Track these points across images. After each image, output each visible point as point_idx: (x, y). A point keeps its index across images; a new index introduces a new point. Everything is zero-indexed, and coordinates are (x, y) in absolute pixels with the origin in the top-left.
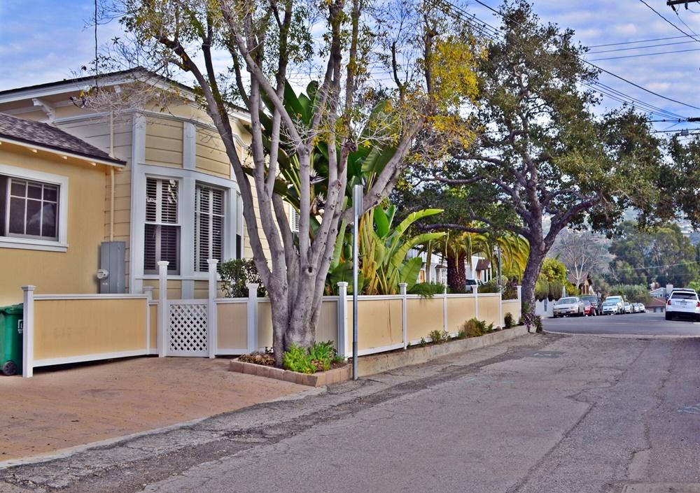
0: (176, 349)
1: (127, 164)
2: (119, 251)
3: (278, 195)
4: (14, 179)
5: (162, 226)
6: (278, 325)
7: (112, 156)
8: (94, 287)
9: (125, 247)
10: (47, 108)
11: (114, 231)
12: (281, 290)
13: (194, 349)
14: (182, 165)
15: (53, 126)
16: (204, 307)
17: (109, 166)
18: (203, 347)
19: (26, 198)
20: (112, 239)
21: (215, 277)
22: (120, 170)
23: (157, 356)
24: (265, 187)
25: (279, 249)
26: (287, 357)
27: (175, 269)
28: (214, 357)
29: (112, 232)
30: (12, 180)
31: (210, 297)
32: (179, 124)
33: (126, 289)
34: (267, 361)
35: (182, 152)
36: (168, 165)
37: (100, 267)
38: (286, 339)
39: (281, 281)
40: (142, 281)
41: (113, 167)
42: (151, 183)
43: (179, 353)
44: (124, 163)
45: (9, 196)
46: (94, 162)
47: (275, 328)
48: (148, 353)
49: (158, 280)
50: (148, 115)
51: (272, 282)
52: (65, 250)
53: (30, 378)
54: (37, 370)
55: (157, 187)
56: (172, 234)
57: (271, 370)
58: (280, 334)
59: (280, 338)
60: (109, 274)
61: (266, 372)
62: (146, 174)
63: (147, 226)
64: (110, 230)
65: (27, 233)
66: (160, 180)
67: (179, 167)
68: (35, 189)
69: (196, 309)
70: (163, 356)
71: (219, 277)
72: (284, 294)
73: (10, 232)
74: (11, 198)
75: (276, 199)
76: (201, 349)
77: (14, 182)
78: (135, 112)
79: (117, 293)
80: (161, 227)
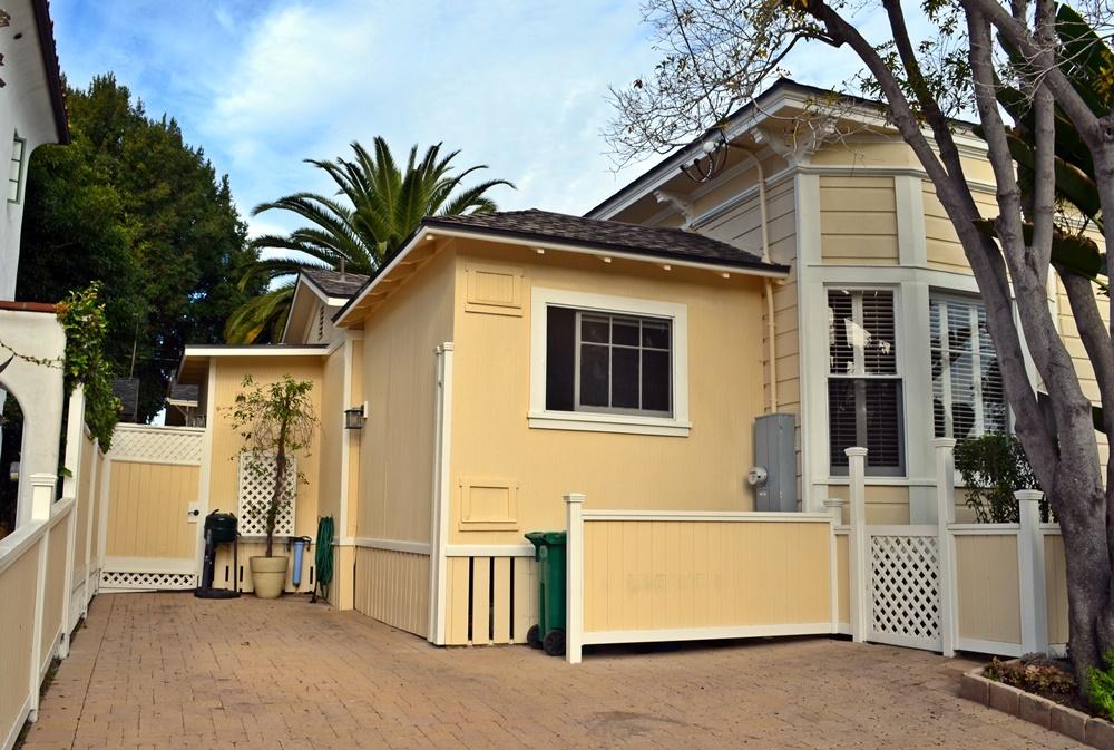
0: (883, 627)
1: (791, 270)
2: (781, 432)
3: (1078, 280)
4: (586, 313)
5: (867, 380)
6: (1080, 594)
7: (766, 260)
8: (747, 500)
9: (793, 425)
10: (678, 204)
11: (777, 397)
12: (1085, 504)
13: (917, 632)
14: (898, 258)
15: (691, 231)
16: (933, 543)
17: (762, 278)
18: (932, 629)
19: (611, 345)
20: (774, 411)
21: (950, 479)
22: (780, 282)
23: (849, 638)
24: (1027, 256)
25: (1074, 401)
26: (1096, 685)
27: (897, 465)
28: (952, 654)
29: (774, 399)
30: (583, 316)
31: (940, 521)
32: (887, 183)
33: (796, 505)
34: (1054, 684)
35: (896, 235)
36: (868, 263)
37: (755, 465)
38: (1102, 632)
39: (1084, 481)
40: (827, 487)
41: (770, 279)
42: (840, 302)
43: (887, 637)
44: (786, 269)
45: (578, 343)
46: (726, 271)
47: (1072, 601)
48: (835, 632)
49: (848, 485)
50: (824, 174)
51: (1060, 483)
52: (685, 433)
53: (576, 664)
54: (589, 651)
55: (854, 308)
56: (886, 396)
57: (1054, 710)
58: (1084, 617)
59: (1087, 628)
60: (768, 476)
61: (1042, 713)
62: (825, 284)
63: (832, 382)
64: (770, 395)
65: (613, 405)
66: (857, 293)
67: (892, 263)
68: (626, 327)
69: (895, 545)
70: (861, 641)
71: (958, 479)
72: (1092, 514)
73: (582, 403)
74: (583, 346)
75: (1075, 288)
76: (929, 633)
77: (585, 320)
78: (798, 172)
79: (779, 510)
80: (863, 385)
